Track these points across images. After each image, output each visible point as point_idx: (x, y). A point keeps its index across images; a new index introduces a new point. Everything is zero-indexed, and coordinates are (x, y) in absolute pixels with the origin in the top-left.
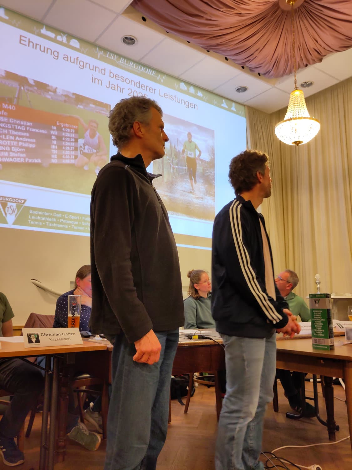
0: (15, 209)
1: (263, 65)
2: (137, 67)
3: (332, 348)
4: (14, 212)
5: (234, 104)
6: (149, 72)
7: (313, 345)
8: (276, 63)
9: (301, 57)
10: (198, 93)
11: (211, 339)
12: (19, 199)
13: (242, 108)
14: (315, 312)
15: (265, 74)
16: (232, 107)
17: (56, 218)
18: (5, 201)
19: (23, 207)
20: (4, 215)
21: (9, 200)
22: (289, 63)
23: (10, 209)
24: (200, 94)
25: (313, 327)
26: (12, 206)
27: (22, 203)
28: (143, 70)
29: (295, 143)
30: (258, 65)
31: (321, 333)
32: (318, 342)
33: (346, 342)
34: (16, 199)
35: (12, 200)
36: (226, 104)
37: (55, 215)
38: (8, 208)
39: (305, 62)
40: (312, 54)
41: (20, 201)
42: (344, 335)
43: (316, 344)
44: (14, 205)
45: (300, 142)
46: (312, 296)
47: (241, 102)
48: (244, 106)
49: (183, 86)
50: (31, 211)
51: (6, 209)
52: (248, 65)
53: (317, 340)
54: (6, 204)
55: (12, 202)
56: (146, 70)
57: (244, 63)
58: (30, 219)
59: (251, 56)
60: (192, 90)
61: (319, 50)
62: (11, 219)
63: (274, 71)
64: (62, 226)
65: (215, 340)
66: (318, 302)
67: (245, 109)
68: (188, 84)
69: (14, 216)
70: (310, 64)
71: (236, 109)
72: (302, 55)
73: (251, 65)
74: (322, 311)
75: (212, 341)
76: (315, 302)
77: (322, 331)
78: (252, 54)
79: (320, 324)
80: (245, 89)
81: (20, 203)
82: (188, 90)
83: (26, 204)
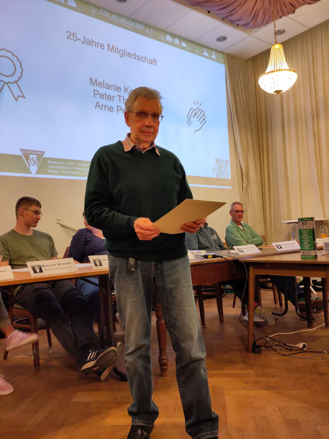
0: (36, 161)
1: (244, 18)
2: (128, 22)
3: (316, 257)
4: (36, 163)
5: (214, 52)
6: (138, 26)
7: (301, 256)
8: (255, 17)
9: (278, 11)
10: (182, 44)
11: (222, 257)
12: (38, 151)
13: (222, 55)
14: (303, 232)
15: (244, 26)
16: (212, 55)
17: (71, 166)
18: (27, 154)
19: (42, 158)
20: (28, 166)
21: (30, 152)
22: (267, 16)
23: (32, 160)
24: (184, 45)
25: (301, 243)
26: (34, 158)
27: (41, 155)
28: (133, 25)
29: (276, 91)
30: (239, 18)
31: (308, 247)
32: (305, 254)
33: (324, 253)
34: (36, 151)
35: (33, 152)
36: (207, 53)
37: (69, 163)
38: (30, 160)
39: (280, 14)
40: (287, 7)
41: (39, 153)
42: (323, 249)
43: (304, 255)
44: (35, 156)
45: (280, 91)
46: (300, 220)
47: (220, 50)
48: (223, 53)
49: (169, 38)
50: (49, 162)
51: (29, 161)
52: (230, 18)
53: (304, 252)
54: (29, 157)
55: (33, 154)
56: (135, 25)
57: (226, 17)
58: (49, 169)
59: (234, 11)
60: (177, 41)
61: (293, 3)
62: (34, 169)
63: (253, 23)
64: (76, 173)
65: (226, 258)
66: (306, 224)
67: (223, 56)
68: (173, 35)
69: (36, 166)
70: (285, 16)
71: (216, 57)
72: (279, 9)
73: (233, 18)
74: (308, 231)
75: (223, 258)
76: (303, 224)
77: (308, 245)
78: (234, 9)
79: (307, 240)
80: (224, 38)
81: (40, 155)
82: (174, 41)
83: (45, 156)
